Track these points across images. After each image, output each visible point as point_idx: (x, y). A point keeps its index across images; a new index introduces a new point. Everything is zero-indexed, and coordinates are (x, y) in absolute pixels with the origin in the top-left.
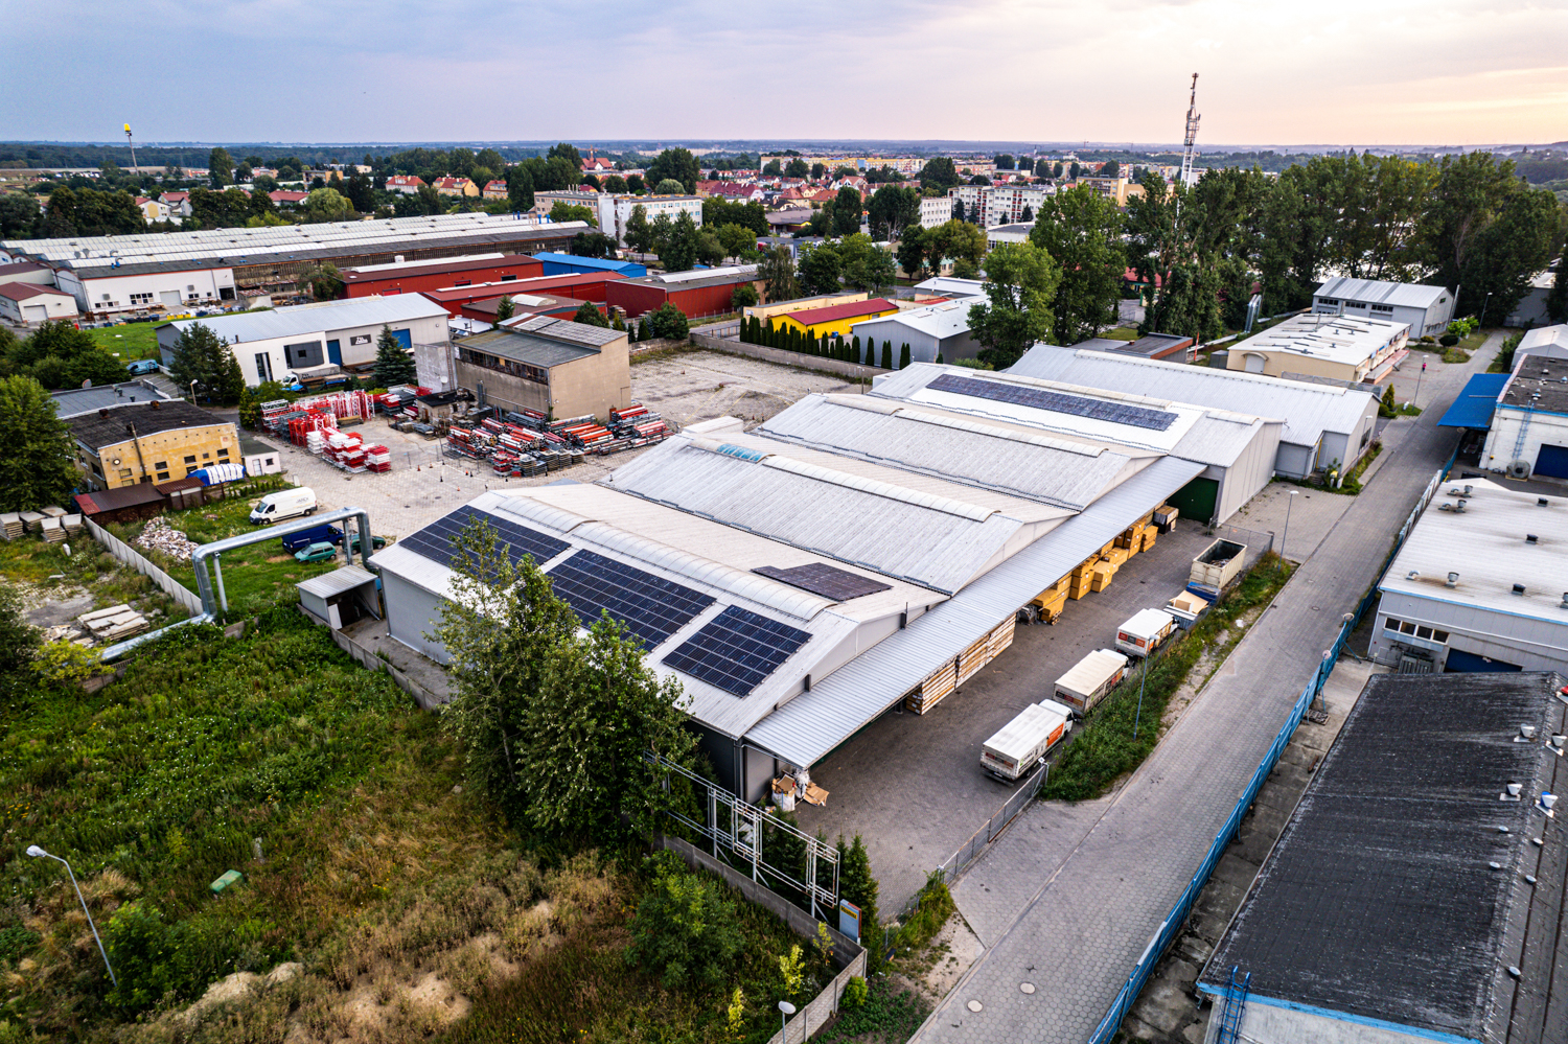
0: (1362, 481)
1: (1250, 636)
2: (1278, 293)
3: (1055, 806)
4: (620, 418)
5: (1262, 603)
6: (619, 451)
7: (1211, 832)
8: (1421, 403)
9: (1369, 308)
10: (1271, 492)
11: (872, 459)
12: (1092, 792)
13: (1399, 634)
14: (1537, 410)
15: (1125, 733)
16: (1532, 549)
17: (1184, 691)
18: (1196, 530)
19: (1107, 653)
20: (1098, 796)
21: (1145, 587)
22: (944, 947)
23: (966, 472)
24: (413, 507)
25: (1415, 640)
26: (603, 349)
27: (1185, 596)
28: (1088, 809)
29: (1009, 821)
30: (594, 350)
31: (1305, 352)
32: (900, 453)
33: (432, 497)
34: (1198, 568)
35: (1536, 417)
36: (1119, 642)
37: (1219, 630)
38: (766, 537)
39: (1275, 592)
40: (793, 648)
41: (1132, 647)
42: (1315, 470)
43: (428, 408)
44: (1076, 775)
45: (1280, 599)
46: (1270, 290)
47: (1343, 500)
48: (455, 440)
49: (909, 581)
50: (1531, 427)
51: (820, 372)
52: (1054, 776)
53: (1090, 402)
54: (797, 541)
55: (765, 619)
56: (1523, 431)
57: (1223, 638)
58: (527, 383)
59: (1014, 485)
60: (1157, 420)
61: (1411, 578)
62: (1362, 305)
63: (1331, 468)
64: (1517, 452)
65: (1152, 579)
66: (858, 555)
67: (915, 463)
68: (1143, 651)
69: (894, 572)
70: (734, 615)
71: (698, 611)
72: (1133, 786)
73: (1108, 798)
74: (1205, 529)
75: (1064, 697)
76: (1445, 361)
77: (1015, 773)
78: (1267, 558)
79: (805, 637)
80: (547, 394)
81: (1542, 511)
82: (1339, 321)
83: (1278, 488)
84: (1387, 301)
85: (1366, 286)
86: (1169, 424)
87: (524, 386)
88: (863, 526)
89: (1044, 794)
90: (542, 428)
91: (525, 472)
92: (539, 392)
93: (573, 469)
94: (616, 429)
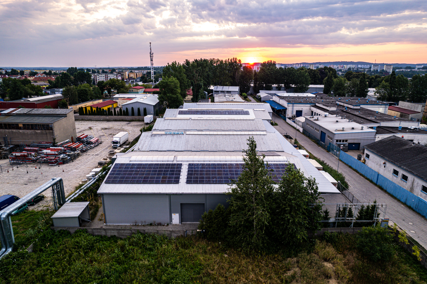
4: (81, 139)
6: (88, 150)
9: (227, 92)
13: (338, 143)
16: (340, 123)
24: (28, 184)
25: (341, 143)
26: (68, 115)
30: (64, 116)
31: (232, 100)
35: (295, 105)
40: (296, 168)
48: (16, 157)
53: (226, 111)
56: (293, 108)
58: (39, 131)
61: (336, 131)
62: (224, 92)
64: (292, 113)
76: (248, 101)
79: (293, 165)
80: (53, 134)
84: (229, 90)
85: (223, 88)
86: (249, 113)
87: (36, 133)
91: (64, 162)
92: (46, 134)
93: (80, 158)
94: (83, 142)
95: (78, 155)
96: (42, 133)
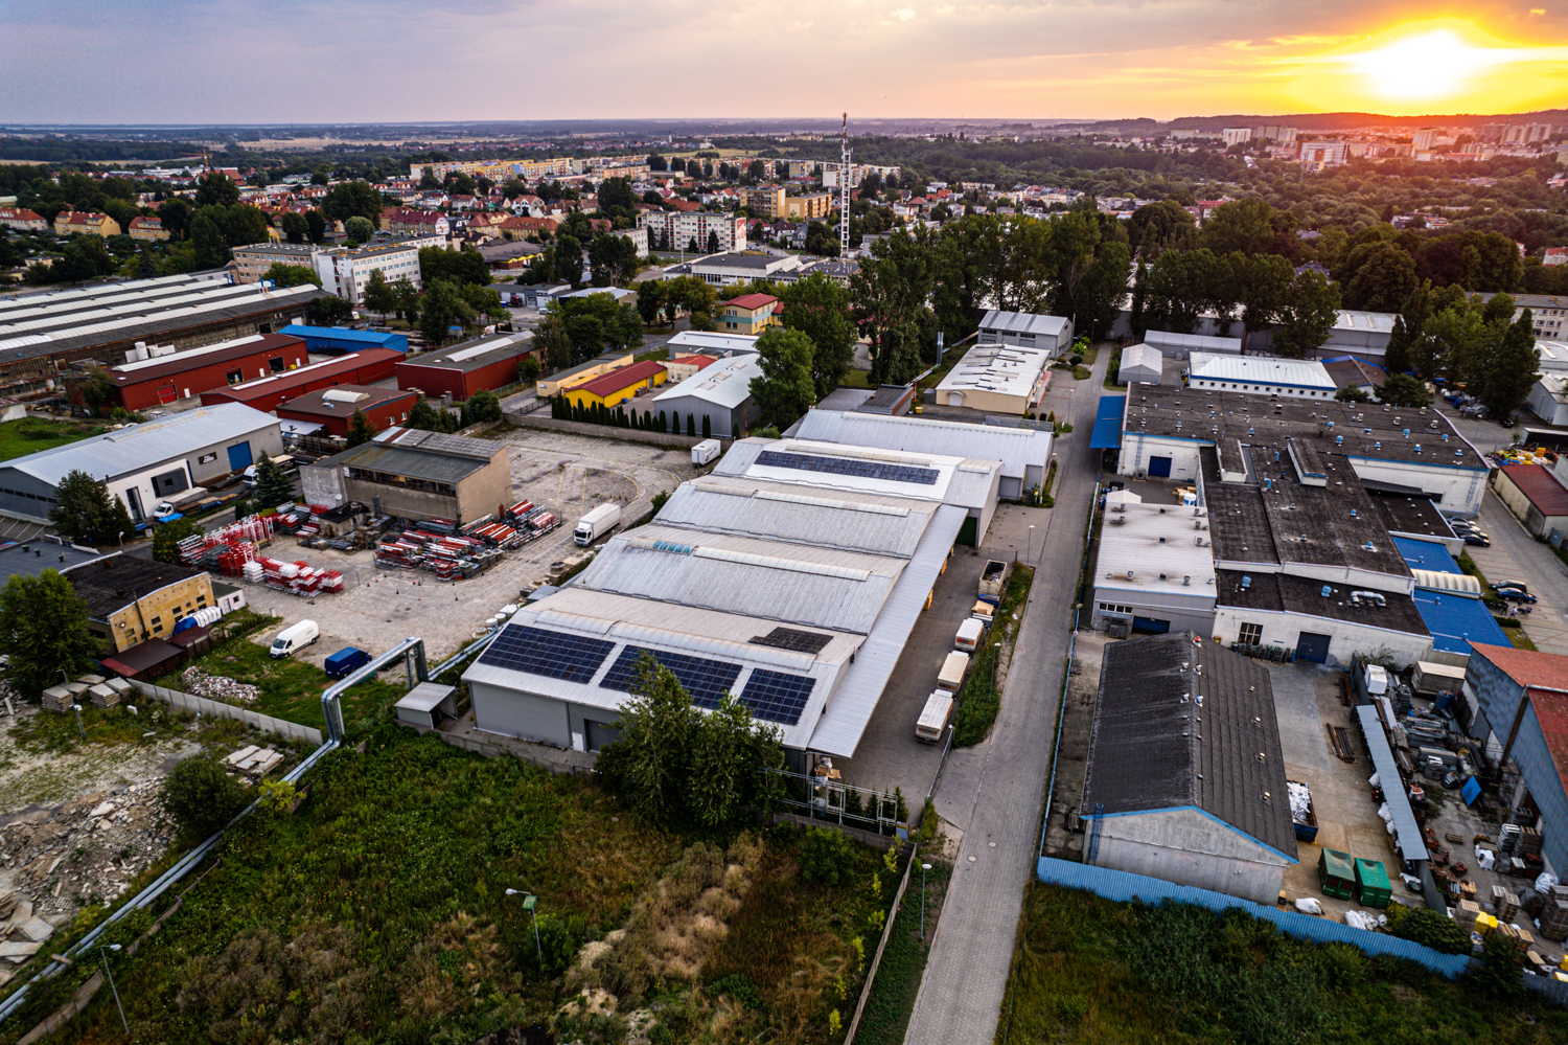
0: (1053, 495)
1: (1024, 624)
2: (953, 326)
3: (962, 751)
4: (516, 515)
5: (1023, 601)
6: (524, 545)
7: (1045, 747)
8: (1072, 423)
9: (1018, 336)
10: (1000, 513)
11: (755, 536)
12: (979, 739)
13: (1107, 612)
14: (1146, 434)
15: (985, 701)
16: (1164, 548)
17: (1002, 668)
18: (966, 552)
19: (955, 652)
20: (982, 741)
21: (953, 601)
22: (943, 836)
23: (824, 539)
24: (394, 622)
25: (1115, 614)
26: (492, 460)
27: (980, 605)
28: (980, 748)
29: (943, 765)
30: (486, 462)
31: (990, 388)
32: (773, 528)
33: (402, 609)
34: (983, 584)
35: (1146, 439)
36: (957, 644)
37: (1006, 624)
38: (727, 612)
39: (1028, 591)
40: (809, 689)
41: (966, 646)
42: (1024, 492)
43: (332, 524)
44: (968, 731)
45: (1032, 595)
46: (947, 325)
47: (1045, 512)
48: (385, 554)
49: (837, 629)
50: (1144, 445)
51: (633, 442)
52: (957, 735)
53: (878, 466)
54: (751, 610)
55: (782, 674)
56: (1140, 448)
57: (1010, 628)
58: (432, 496)
59: (861, 545)
60: (927, 477)
61: (1110, 577)
62: (1013, 334)
63: (1034, 490)
64: (1138, 462)
65: (955, 595)
66: (797, 616)
67: (787, 535)
68: (973, 647)
69: (825, 625)
70: (758, 675)
71: (735, 676)
72: (997, 730)
73: (987, 741)
74: (972, 551)
75: (945, 686)
76: (1076, 378)
77: (938, 737)
78: (1017, 567)
79: (812, 682)
80: (456, 504)
81: (1163, 518)
82: (1003, 352)
83: (1003, 509)
84: (1031, 331)
85: (1014, 318)
86: (935, 479)
87: (428, 499)
88: (789, 595)
89: (954, 746)
90: (457, 533)
91: (464, 575)
92: (445, 503)
93: (500, 566)
94: (516, 525)
95: (499, 558)
96: (437, 501)
